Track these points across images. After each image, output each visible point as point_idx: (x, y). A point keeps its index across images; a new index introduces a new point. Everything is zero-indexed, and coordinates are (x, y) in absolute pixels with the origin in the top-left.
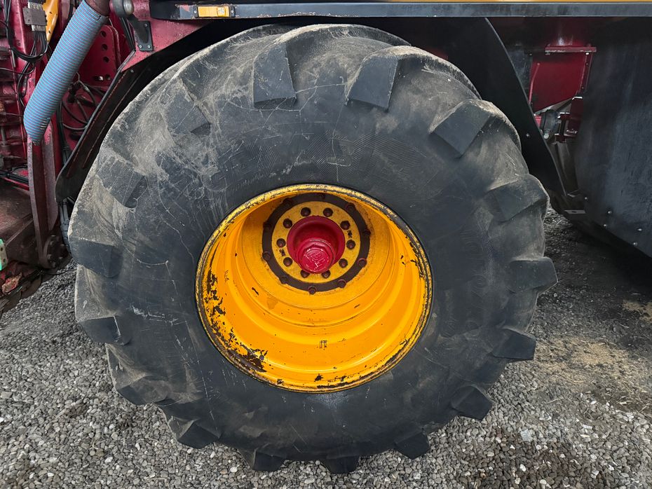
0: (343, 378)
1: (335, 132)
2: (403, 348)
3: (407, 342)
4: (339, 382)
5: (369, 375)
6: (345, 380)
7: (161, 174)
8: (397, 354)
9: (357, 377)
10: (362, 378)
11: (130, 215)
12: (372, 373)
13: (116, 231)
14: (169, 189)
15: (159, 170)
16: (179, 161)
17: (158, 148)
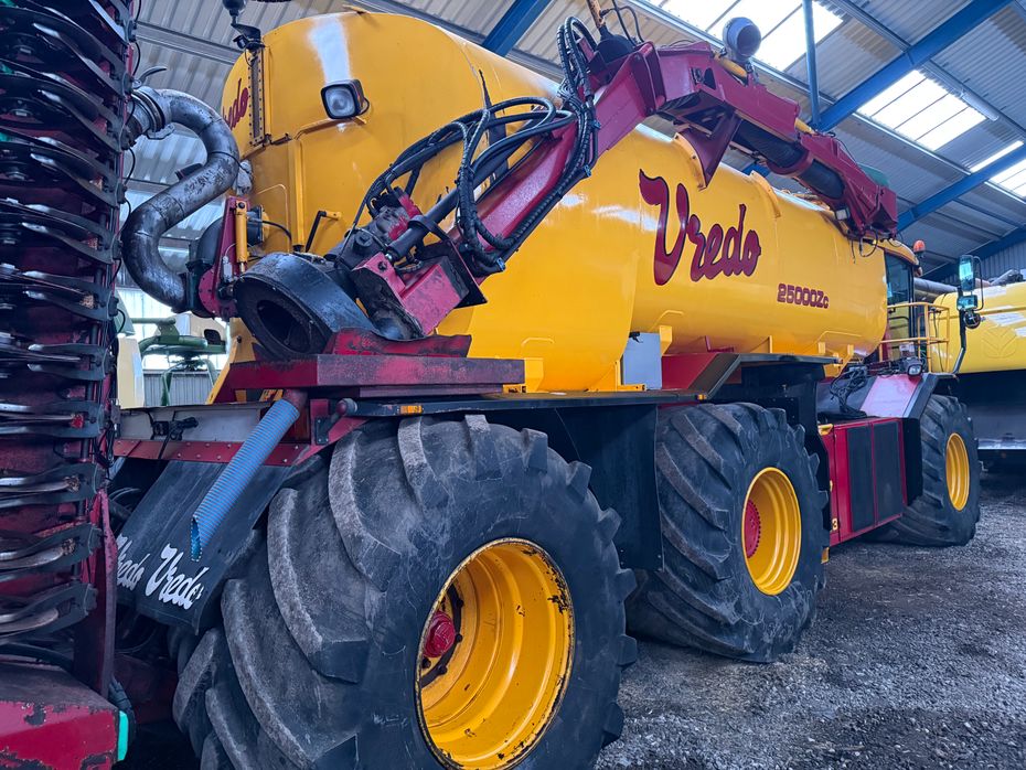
0: (522, 744)
1: (521, 492)
2: (562, 687)
3: (564, 679)
4: (521, 749)
5: (542, 729)
6: (525, 745)
7: (412, 550)
8: (558, 696)
9: (533, 737)
10: (538, 735)
11: (382, 600)
12: (544, 725)
13: (368, 623)
14: (416, 564)
15: (411, 546)
16: (425, 534)
17: (409, 526)
